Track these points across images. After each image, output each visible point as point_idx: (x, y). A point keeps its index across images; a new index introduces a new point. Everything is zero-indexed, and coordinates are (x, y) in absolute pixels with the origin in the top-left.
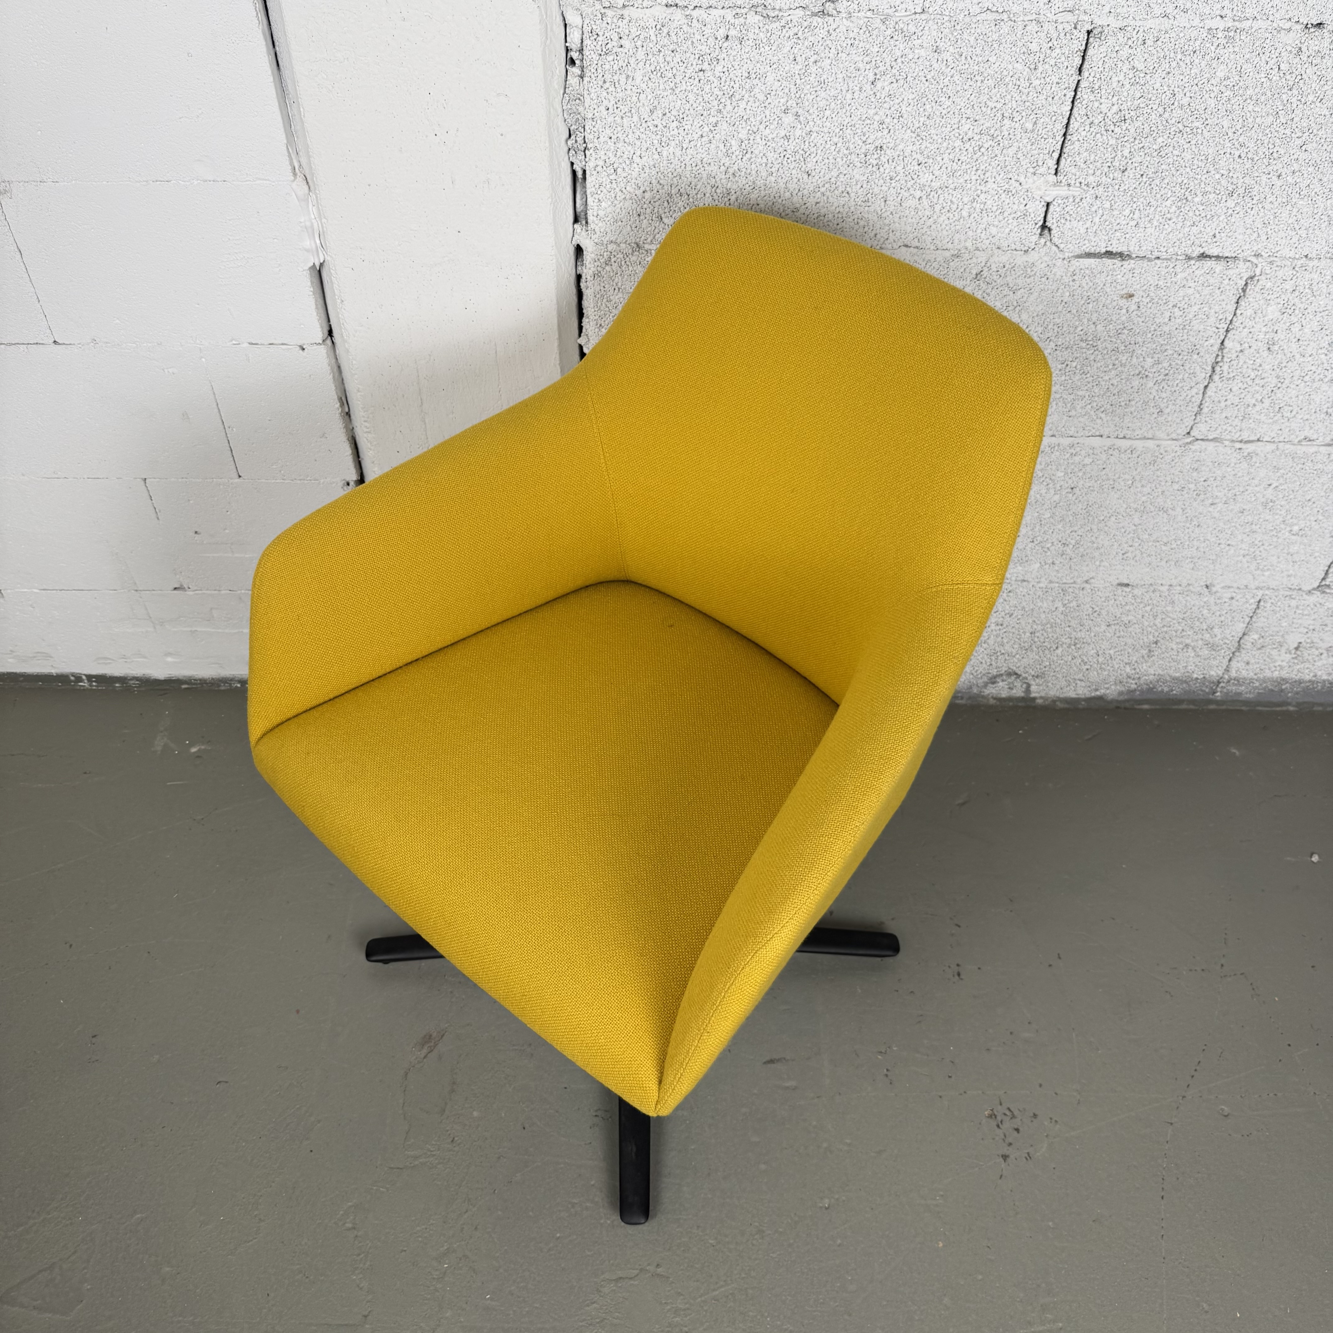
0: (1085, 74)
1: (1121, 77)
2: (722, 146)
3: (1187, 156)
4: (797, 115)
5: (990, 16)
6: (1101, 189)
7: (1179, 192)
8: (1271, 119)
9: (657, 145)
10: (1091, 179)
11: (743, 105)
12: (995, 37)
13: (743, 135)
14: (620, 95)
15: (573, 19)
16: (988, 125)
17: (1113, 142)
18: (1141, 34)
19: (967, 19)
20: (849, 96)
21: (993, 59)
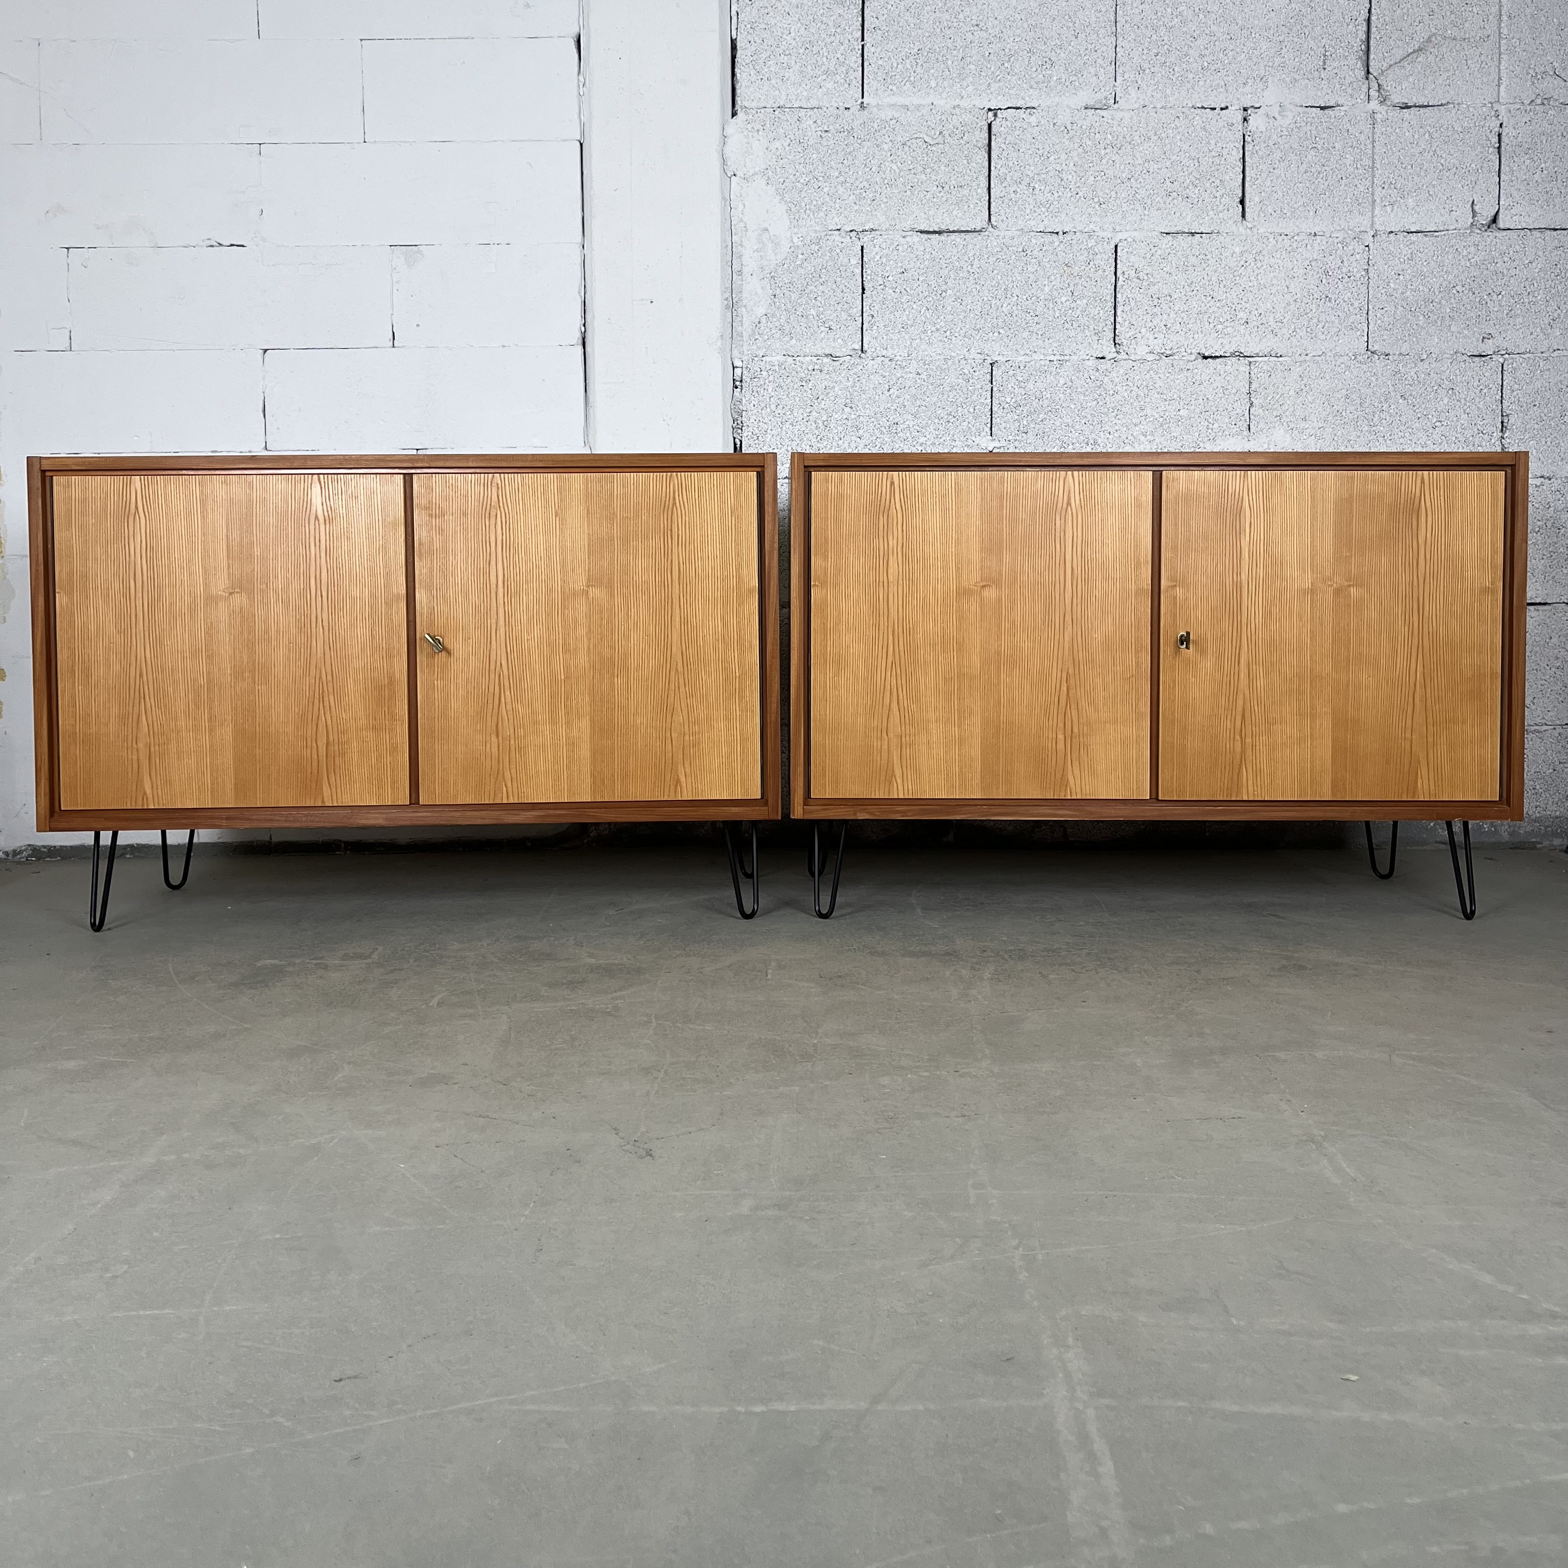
0: (994, 383)
1: (1013, 385)
2: (813, 424)
3: (1058, 423)
4: (851, 408)
5: (942, 357)
6: (1017, 442)
7: (1060, 444)
8: (1095, 403)
9: (780, 424)
10: (1010, 437)
11: (823, 402)
12: (946, 366)
13: (824, 419)
14: (761, 399)
15: (738, 363)
16: (950, 410)
17: (1017, 417)
18: (1017, 364)
19: (931, 359)
20: (877, 397)
21: (946, 378)
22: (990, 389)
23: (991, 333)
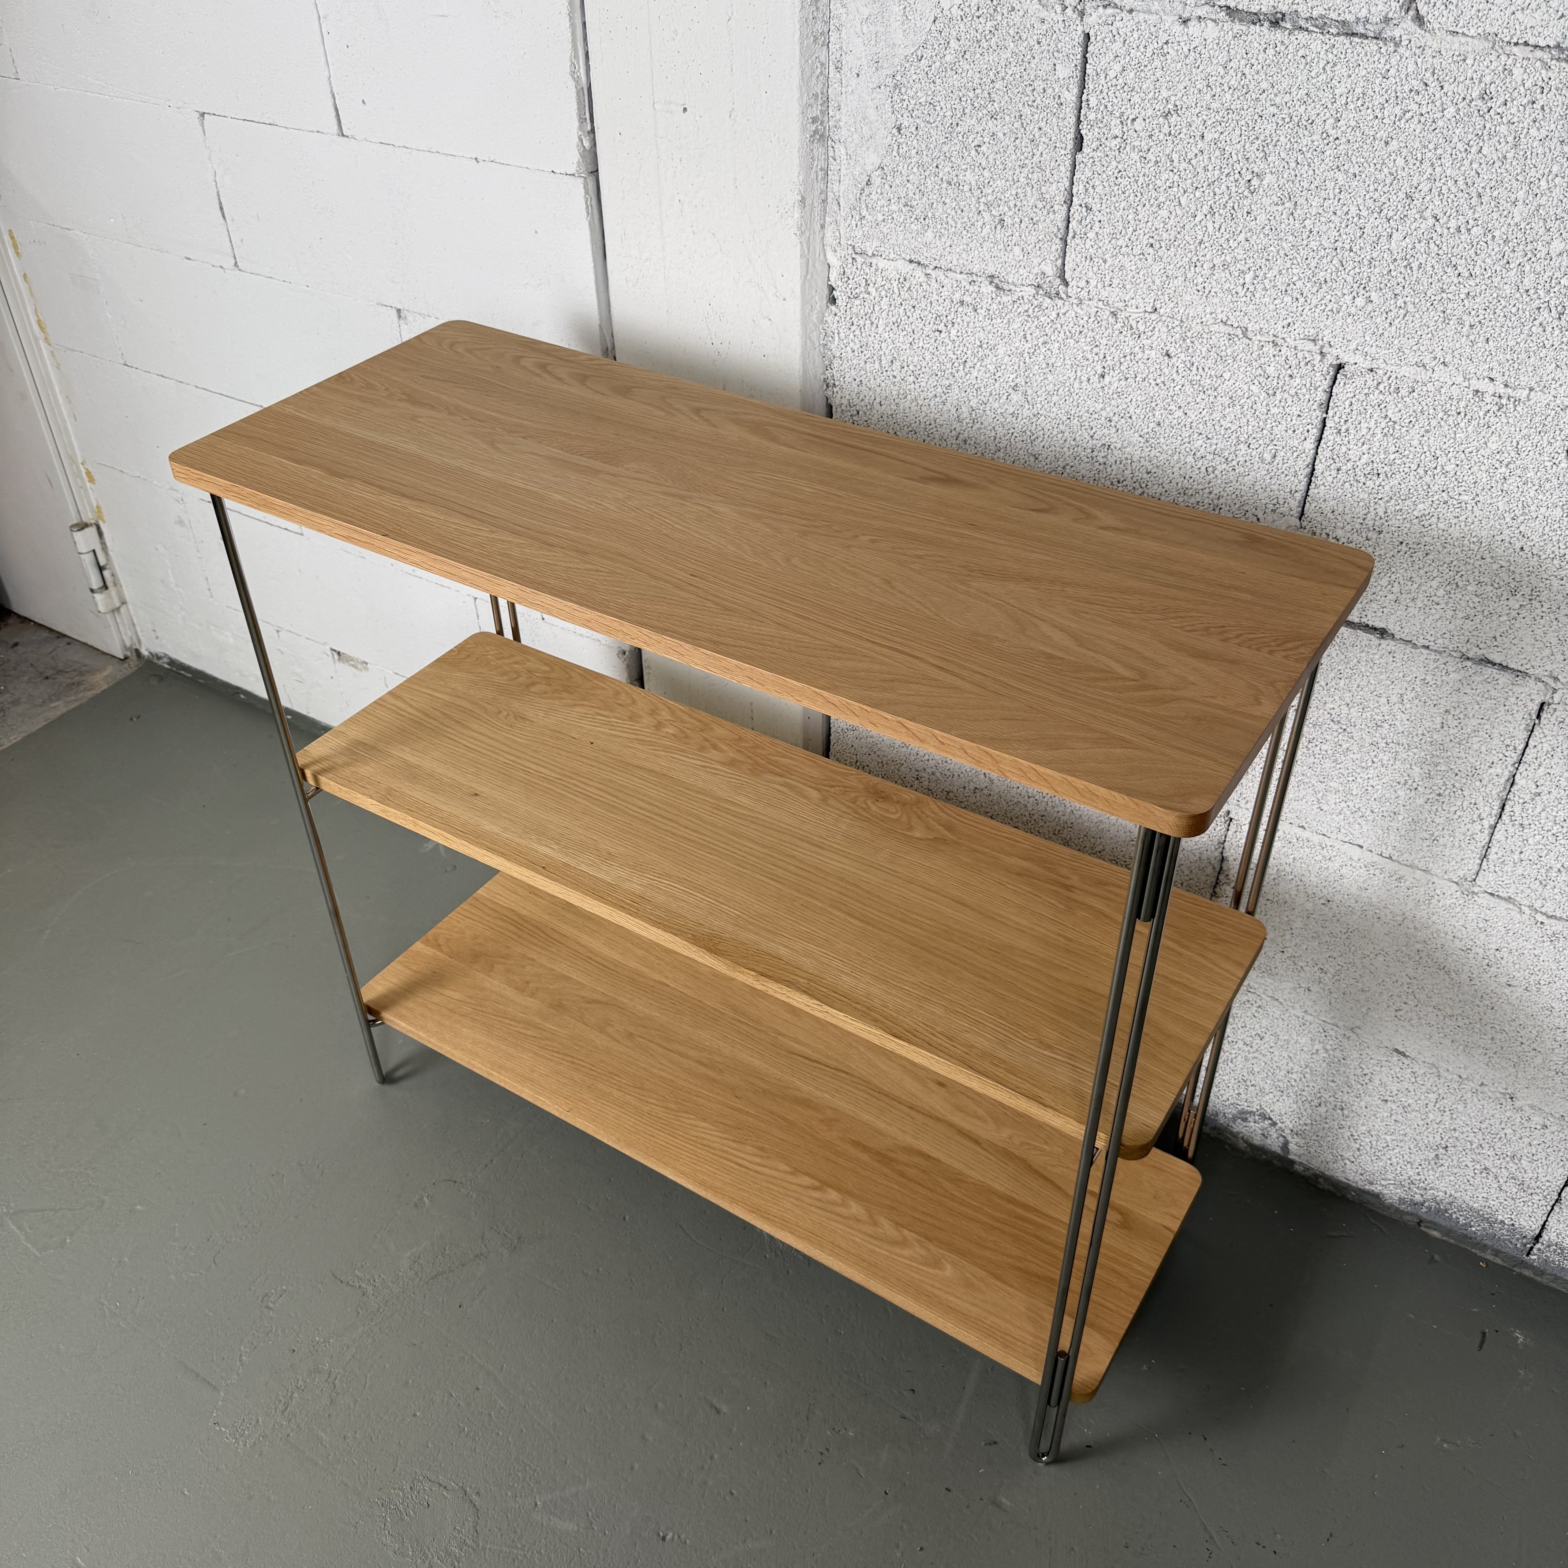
0: (1331, 412)
1: (1372, 424)
2: (953, 410)
4: (1025, 394)
5: (1223, 328)
8: (1559, 512)
9: (894, 395)
11: (974, 373)
12: (1229, 352)
13: (974, 404)
14: (865, 341)
16: (1221, 444)
17: (1365, 496)
18: (1393, 381)
20: (1076, 385)
21: (1227, 375)
22: (1317, 422)
23: (1348, 298)
